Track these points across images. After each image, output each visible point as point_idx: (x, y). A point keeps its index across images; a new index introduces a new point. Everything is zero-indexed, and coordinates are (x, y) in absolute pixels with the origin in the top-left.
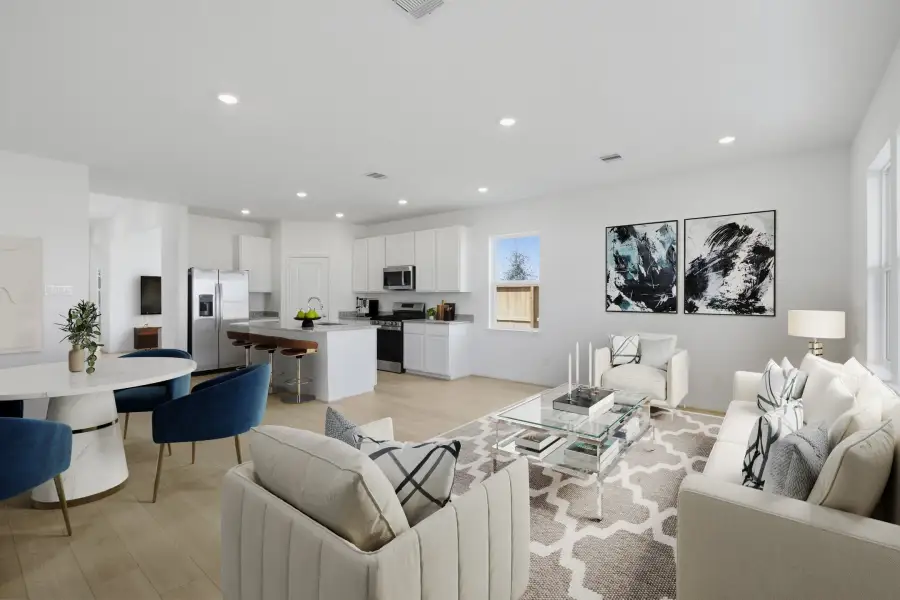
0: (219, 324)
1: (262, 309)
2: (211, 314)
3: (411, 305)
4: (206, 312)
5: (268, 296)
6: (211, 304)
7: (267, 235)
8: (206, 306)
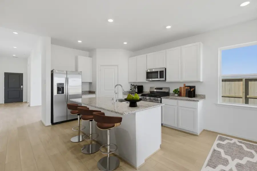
0: (67, 97)
1: (88, 90)
2: (63, 93)
3: (161, 89)
4: (60, 92)
5: (90, 83)
6: (63, 88)
7: (90, 56)
8: (61, 89)
